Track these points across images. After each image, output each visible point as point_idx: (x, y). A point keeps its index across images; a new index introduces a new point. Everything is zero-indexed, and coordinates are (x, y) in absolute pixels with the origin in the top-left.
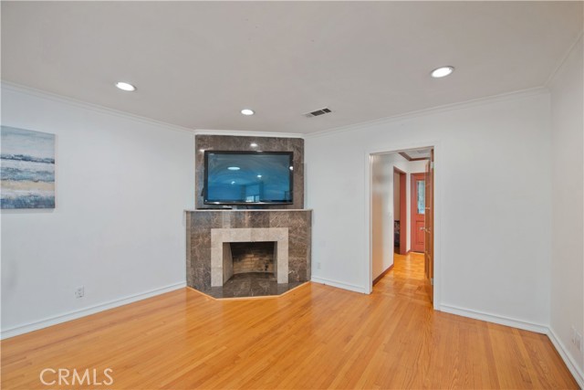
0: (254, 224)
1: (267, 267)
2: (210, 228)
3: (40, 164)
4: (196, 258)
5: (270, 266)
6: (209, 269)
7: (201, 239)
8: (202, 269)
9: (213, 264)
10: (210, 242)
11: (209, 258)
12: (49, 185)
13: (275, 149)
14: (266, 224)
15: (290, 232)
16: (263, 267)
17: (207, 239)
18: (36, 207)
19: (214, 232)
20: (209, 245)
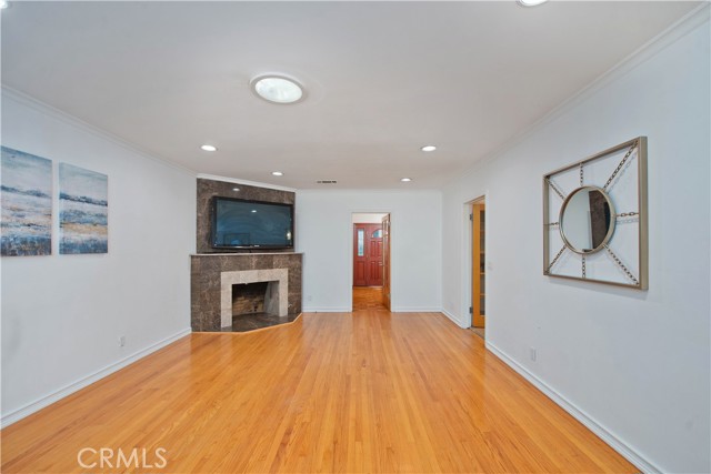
0: (259, 266)
1: (256, 307)
2: (220, 272)
3: (97, 207)
4: (205, 301)
5: (260, 306)
6: (218, 311)
7: (210, 283)
8: (212, 312)
9: (223, 306)
10: (219, 285)
11: (218, 299)
12: (103, 228)
13: (274, 200)
14: (269, 266)
15: (289, 271)
16: (253, 308)
17: (217, 283)
18: (95, 252)
19: (224, 275)
20: (218, 288)
